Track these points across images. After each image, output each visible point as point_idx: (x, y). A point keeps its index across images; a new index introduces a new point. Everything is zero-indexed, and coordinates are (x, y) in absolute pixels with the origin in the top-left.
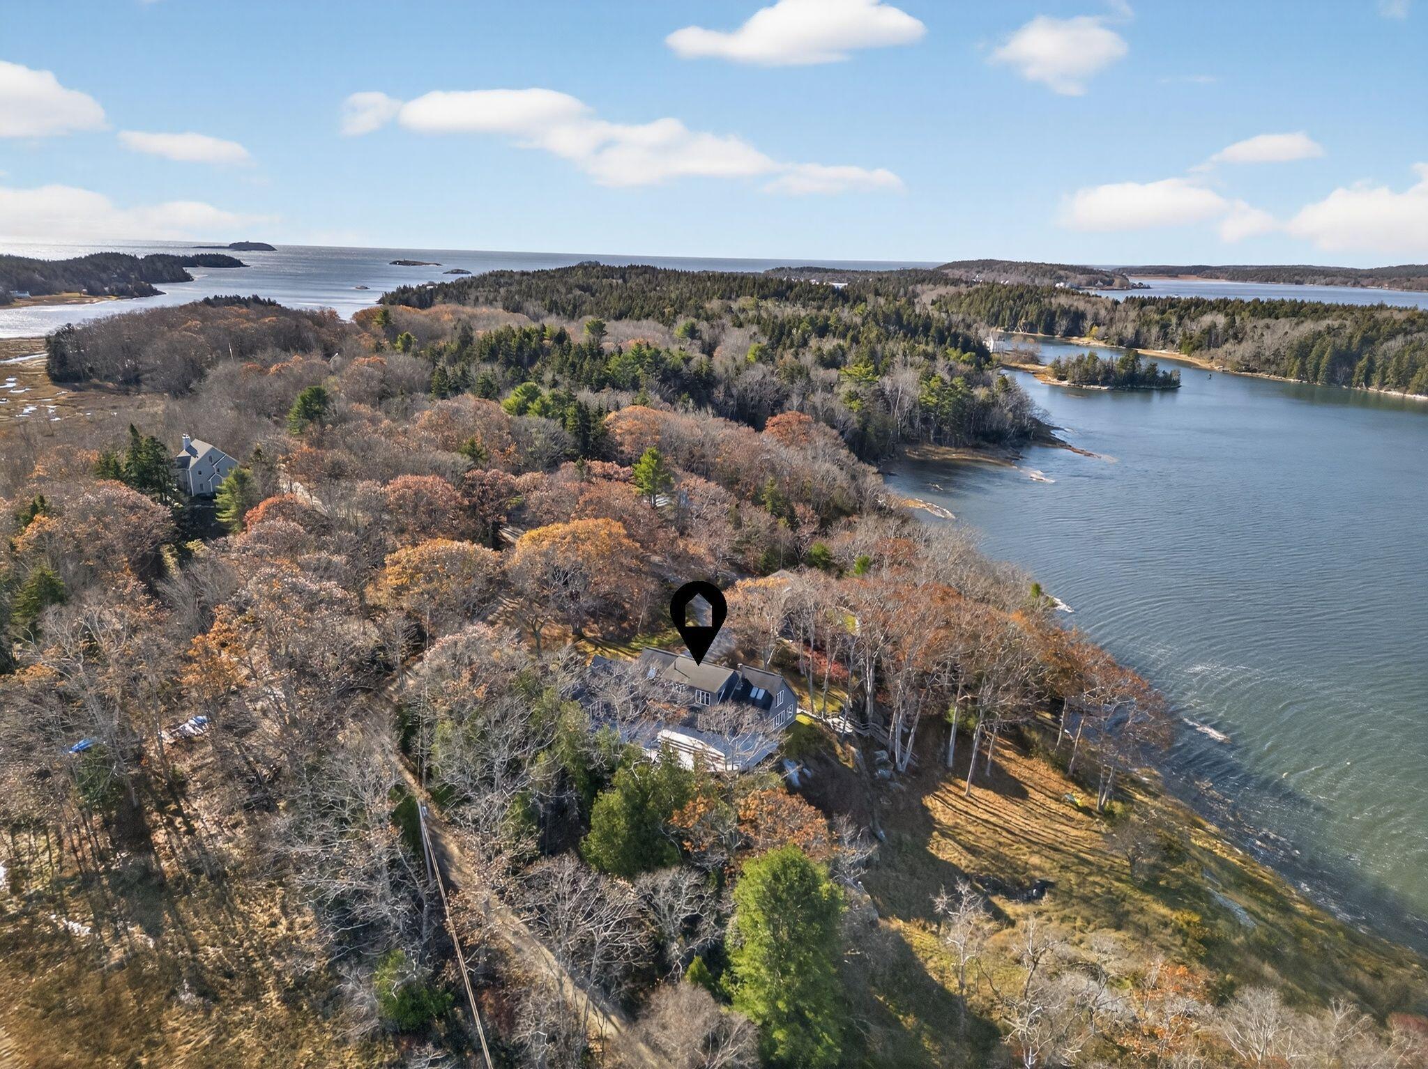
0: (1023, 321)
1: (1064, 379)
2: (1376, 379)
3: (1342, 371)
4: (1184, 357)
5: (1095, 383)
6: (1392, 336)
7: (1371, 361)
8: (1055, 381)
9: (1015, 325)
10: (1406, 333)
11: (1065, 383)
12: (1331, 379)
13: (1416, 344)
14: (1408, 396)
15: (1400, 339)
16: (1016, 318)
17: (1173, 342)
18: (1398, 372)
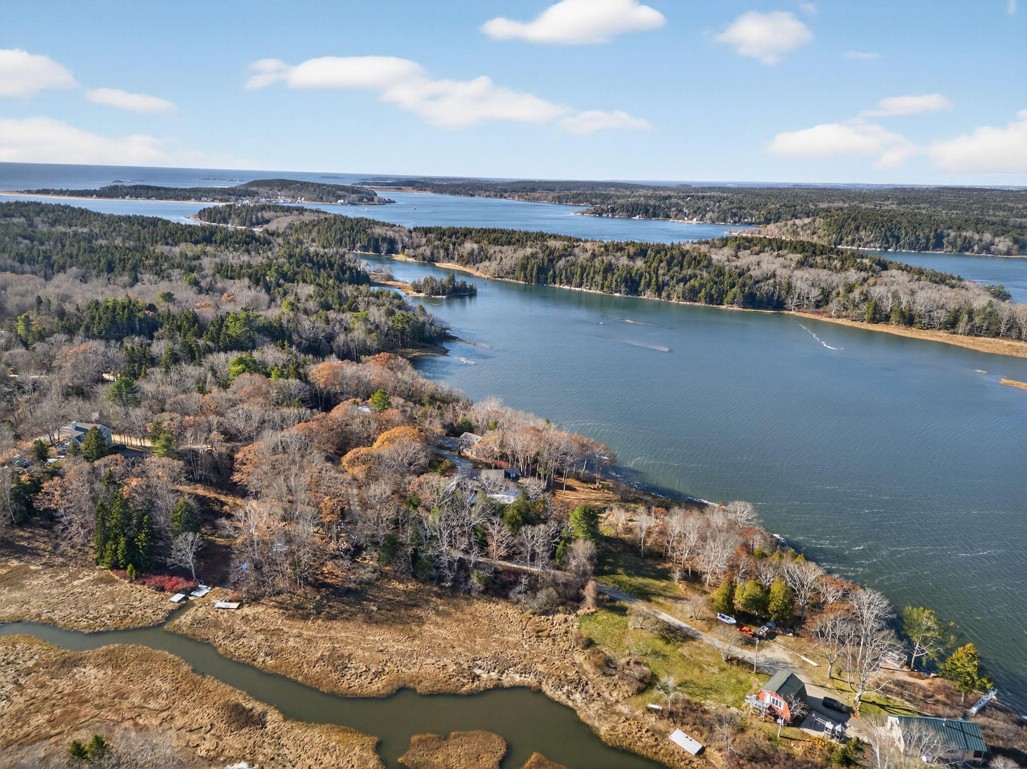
0: (359, 244)
1: (420, 292)
2: (558, 280)
3: (542, 277)
4: (461, 268)
5: (439, 294)
6: (560, 258)
7: (554, 272)
8: (415, 294)
9: (354, 247)
10: (566, 256)
11: (422, 295)
12: (538, 281)
13: (570, 262)
14: (573, 288)
15: (563, 259)
16: (354, 243)
17: (453, 259)
18: (566, 277)
